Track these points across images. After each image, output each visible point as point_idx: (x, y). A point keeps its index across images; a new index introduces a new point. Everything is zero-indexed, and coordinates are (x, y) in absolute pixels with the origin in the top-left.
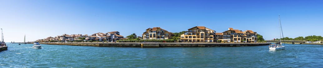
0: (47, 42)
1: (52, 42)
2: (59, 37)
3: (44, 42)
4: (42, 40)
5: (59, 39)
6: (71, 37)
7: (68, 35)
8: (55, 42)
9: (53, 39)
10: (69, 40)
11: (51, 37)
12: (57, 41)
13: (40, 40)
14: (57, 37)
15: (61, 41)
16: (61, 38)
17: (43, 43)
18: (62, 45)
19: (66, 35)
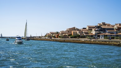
0: (65, 37)
1: (75, 37)
2: (91, 28)
3: (60, 37)
4: (57, 33)
5: (89, 32)
6: (113, 29)
7: (109, 25)
8: (82, 37)
9: (78, 32)
10: (107, 34)
11: (74, 29)
12: (84, 37)
13: (53, 34)
14: (87, 28)
15: (92, 36)
16: (93, 30)
17: (59, 39)
18: (90, 43)
19: (104, 24)
